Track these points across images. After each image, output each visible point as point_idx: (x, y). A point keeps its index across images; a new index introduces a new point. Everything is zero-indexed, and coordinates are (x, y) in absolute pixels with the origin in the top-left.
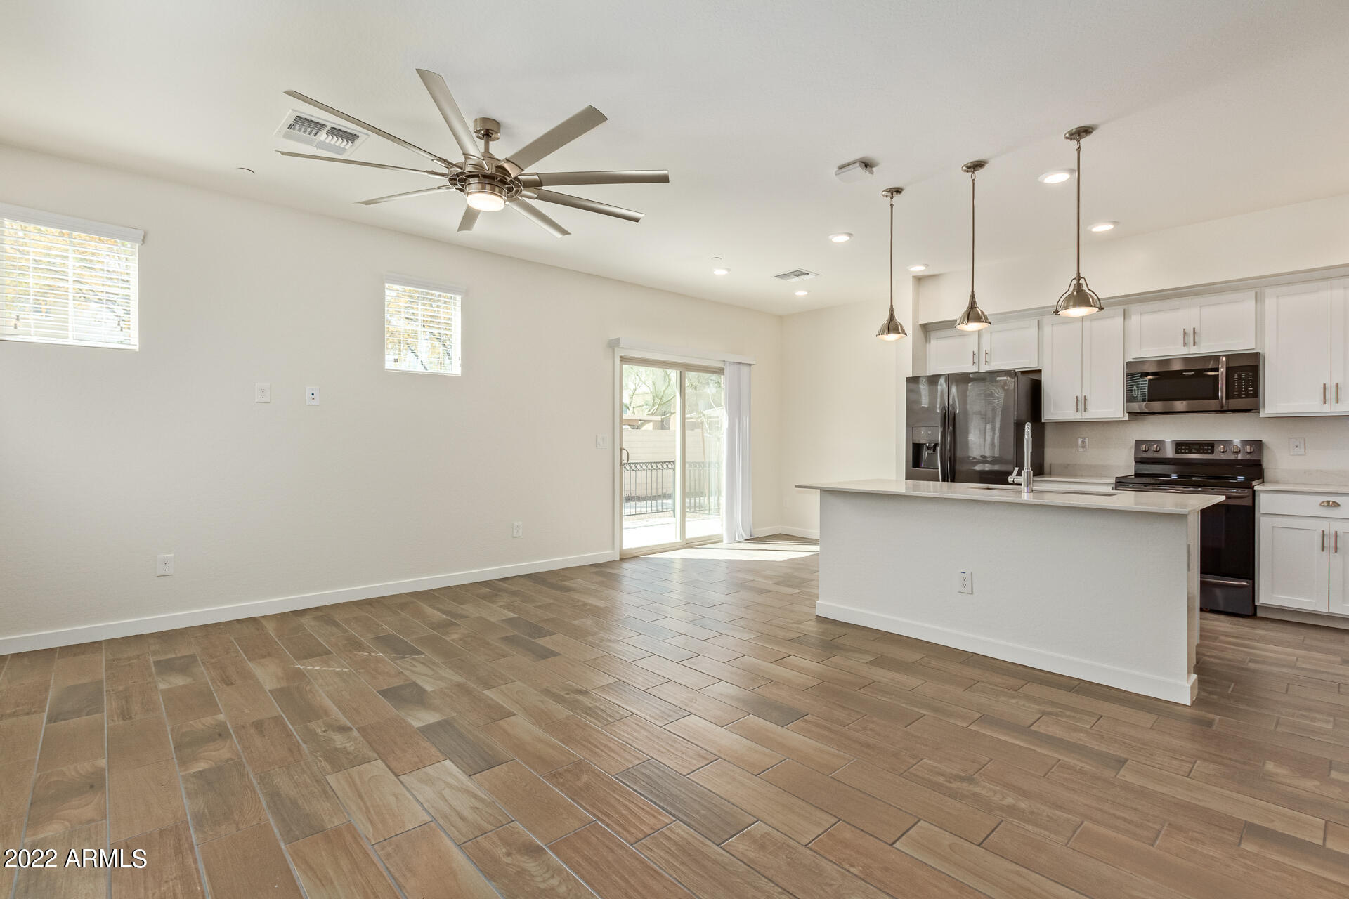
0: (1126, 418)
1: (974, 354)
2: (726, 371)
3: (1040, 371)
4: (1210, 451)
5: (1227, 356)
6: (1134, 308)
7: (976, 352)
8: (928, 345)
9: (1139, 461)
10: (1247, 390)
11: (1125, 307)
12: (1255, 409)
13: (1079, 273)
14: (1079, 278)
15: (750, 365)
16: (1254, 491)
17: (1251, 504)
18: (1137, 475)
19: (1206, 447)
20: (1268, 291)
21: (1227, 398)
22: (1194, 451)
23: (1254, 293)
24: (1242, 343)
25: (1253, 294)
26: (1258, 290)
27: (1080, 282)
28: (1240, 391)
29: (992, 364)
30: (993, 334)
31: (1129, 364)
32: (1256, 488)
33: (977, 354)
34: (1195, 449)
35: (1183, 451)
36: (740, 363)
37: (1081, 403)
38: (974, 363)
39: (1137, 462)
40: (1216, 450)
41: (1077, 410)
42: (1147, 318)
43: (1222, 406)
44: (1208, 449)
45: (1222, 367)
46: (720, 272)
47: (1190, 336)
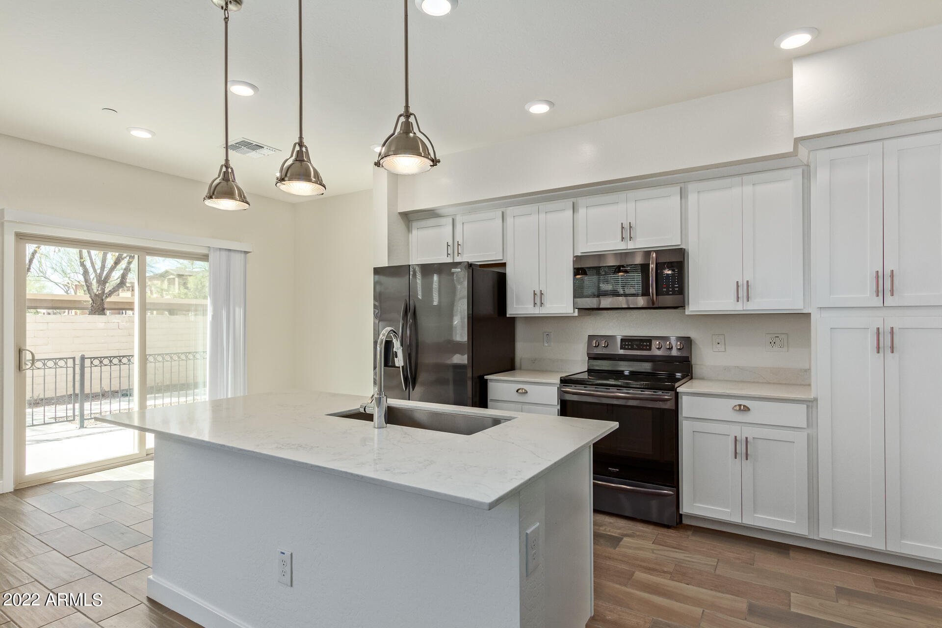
0: (576, 314)
1: (448, 245)
2: (211, 258)
3: (504, 265)
4: (648, 347)
5: (656, 252)
6: (581, 201)
7: (450, 243)
8: (410, 235)
9: (592, 357)
10: (673, 287)
11: (574, 200)
12: (681, 306)
13: (407, 107)
14: (407, 115)
15: (246, 253)
16: (677, 394)
17: (674, 408)
18: (590, 371)
19: (645, 344)
20: (691, 187)
21: (657, 295)
22: (635, 346)
23: (679, 188)
24: (669, 240)
25: (677, 189)
26: (682, 185)
27: (410, 120)
28: (668, 288)
29: (465, 255)
30: (464, 224)
31: (577, 259)
32: (679, 390)
33: (452, 246)
34: (637, 345)
35: (626, 347)
36: (230, 250)
37: (539, 298)
38: (448, 254)
39: (590, 358)
40: (653, 347)
41: (535, 304)
42: (592, 211)
43: (653, 303)
44: (647, 345)
45: (652, 263)
46: (141, 134)
47: (627, 231)
